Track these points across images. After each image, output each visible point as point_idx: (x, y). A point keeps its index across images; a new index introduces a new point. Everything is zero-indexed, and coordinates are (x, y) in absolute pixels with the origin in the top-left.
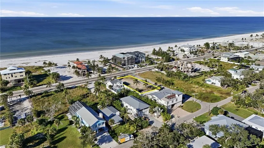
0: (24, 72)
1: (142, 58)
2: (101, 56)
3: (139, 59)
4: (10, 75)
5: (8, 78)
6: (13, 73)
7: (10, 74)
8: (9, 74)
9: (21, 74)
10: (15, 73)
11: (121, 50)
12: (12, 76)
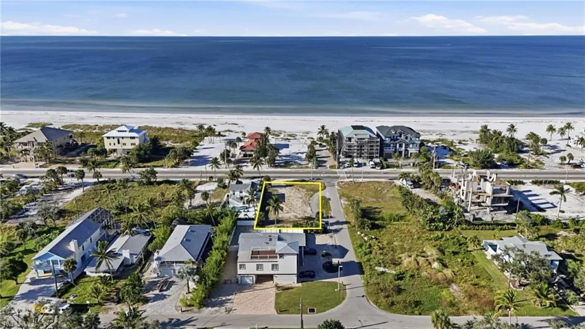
0: (137, 137)
1: (407, 145)
2: (323, 127)
3: (398, 145)
4: (116, 139)
5: (112, 144)
6: (120, 137)
7: (116, 137)
8: (114, 138)
9: (133, 141)
10: (123, 138)
11: (355, 118)
12: (119, 143)
